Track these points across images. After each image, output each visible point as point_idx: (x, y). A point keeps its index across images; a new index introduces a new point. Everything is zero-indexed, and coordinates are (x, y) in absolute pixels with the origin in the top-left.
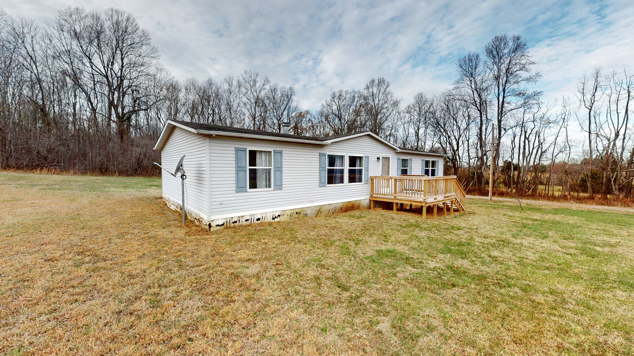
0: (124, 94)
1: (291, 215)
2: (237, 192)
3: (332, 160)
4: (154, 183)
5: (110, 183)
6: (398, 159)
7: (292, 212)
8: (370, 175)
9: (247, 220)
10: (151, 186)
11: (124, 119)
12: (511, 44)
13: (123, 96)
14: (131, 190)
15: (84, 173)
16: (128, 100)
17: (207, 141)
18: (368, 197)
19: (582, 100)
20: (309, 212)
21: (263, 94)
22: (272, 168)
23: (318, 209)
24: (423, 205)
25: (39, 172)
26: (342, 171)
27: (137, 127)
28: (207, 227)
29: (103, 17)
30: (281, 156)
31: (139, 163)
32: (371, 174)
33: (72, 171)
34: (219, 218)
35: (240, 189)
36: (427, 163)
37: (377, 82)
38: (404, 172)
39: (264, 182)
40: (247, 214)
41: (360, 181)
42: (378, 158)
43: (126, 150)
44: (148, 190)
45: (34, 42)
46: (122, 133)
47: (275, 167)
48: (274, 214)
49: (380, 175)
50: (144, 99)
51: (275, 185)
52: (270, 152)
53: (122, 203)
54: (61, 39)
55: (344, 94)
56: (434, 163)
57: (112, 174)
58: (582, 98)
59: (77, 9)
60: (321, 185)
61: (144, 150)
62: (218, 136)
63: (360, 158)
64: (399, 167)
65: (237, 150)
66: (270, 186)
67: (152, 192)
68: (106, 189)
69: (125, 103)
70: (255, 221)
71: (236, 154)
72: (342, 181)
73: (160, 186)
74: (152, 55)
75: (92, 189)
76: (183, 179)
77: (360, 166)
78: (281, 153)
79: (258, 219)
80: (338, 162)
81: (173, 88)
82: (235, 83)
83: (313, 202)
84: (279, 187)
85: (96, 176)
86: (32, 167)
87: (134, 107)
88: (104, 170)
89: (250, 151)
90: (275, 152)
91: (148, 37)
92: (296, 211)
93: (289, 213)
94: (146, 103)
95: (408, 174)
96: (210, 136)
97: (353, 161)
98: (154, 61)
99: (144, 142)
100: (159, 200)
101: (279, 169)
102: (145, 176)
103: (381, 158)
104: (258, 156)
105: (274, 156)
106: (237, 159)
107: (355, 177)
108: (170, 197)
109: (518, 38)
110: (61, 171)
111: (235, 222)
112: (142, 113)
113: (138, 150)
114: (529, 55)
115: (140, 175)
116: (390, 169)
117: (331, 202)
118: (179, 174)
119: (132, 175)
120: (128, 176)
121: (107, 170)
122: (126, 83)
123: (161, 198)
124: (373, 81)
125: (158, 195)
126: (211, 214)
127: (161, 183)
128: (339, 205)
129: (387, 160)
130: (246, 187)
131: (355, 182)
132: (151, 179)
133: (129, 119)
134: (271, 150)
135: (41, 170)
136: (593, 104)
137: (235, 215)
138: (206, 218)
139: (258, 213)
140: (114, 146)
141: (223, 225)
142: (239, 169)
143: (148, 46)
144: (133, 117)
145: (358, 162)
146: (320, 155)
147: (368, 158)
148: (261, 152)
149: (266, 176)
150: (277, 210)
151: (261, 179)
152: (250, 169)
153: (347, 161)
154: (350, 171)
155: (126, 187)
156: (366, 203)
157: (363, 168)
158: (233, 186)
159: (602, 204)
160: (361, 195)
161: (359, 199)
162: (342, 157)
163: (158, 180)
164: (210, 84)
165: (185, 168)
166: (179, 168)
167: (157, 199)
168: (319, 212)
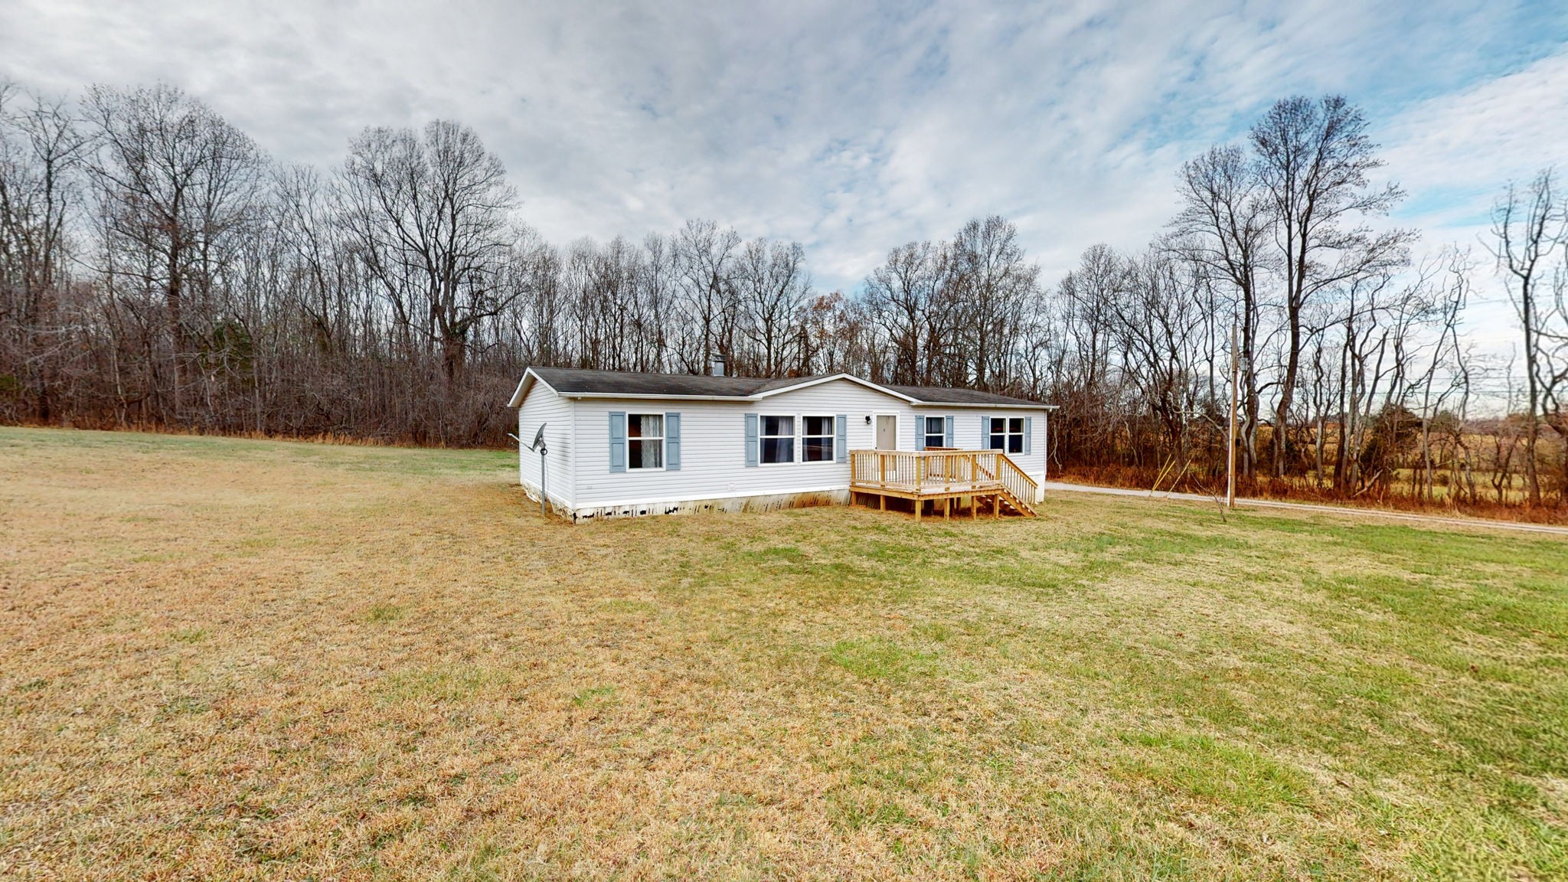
0: (456, 282)
1: (697, 510)
2: (611, 472)
3: (771, 424)
4: (508, 461)
5: (437, 460)
6: (919, 418)
7: (698, 504)
8: (849, 448)
9: (625, 512)
10: (503, 466)
11: (455, 334)
12: (1320, 113)
13: (454, 289)
14: (472, 472)
15: (390, 442)
16: (462, 296)
17: (572, 404)
18: (847, 487)
19: (1504, 253)
20: (727, 506)
21: (729, 264)
22: (664, 438)
23: (744, 502)
24: (915, 498)
25: (320, 440)
26: (791, 442)
27: (479, 348)
28: (572, 519)
29: (422, 138)
30: (679, 420)
31: (481, 421)
32: (851, 446)
33: (371, 439)
34: (587, 507)
35: (616, 468)
36: (997, 425)
37: (982, 227)
38: (934, 442)
39: (653, 460)
40: (626, 503)
41: (830, 458)
42: (868, 419)
43: (458, 398)
44: (498, 472)
45: (314, 206)
46: (452, 361)
47: (668, 437)
48: (668, 506)
49: (873, 448)
50: (490, 294)
51: (668, 464)
52: (661, 416)
53: (463, 489)
54: (355, 194)
55: (919, 251)
56: (1016, 425)
57: (436, 443)
58: (1504, 248)
59: (379, 131)
60: (750, 463)
61: (490, 397)
62: (584, 400)
63: (830, 419)
64: (920, 432)
65: (612, 415)
66: (661, 466)
67: (505, 476)
68: (436, 471)
69: (457, 302)
70: (639, 514)
71: (611, 420)
72: (790, 459)
73: (516, 467)
74: (506, 203)
75: (416, 470)
76: (543, 454)
77: (831, 431)
78: (678, 416)
79: (643, 512)
80: (783, 426)
81: (547, 263)
82: (666, 250)
83: (733, 490)
84: (675, 466)
85: (409, 447)
86: (308, 431)
87: (472, 308)
88: (420, 438)
89: (630, 416)
90: (668, 415)
91: (500, 169)
92: (705, 503)
93: (692, 505)
94: (494, 300)
95: (944, 447)
96: (574, 399)
97: (814, 424)
98: (510, 214)
99: (490, 382)
100: (516, 488)
101: (675, 440)
102: (491, 447)
103: (874, 419)
104: (643, 421)
105: (667, 420)
106: (612, 428)
107: (816, 451)
108: (530, 482)
109: (1338, 103)
110: (354, 439)
111: (609, 514)
112: (487, 321)
113: (481, 397)
114: (1372, 140)
115: (483, 445)
116: (898, 438)
117: (768, 493)
118: (539, 448)
119: (468, 446)
120: (462, 447)
121: (425, 435)
122: (459, 263)
123: (519, 485)
124: (975, 226)
125: (513, 481)
126: (577, 500)
127: (518, 459)
128: (785, 498)
129: (891, 420)
130: (624, 465)
131: (820, 459)
132: (502, 454)
133: (464, 331)
134: (663, 413)
135: (324, 437)
136: (1533, 262)
137: (609, 504)
138: (570, 506)
139: (642, 503)
140: (439, 392)
141: (592, 516)
142: (615, 440)
143: (500, 187)
144: (471, 330)
145: (825, 426)
146: (747, 416)
147: (844, 417)
148: (647, 416)
149: (655, 450)
150: (672, 501)
151: (647, 455)
152: (630, 441)
153: (799, 427)
154: (809, 442)
155: (463, 468)
156: (843, 496)
157: (834, 436)
158: (606, 464)
159: (1534, 520)
160: (832, 483)
161: (827, 488)
162: (791, 419)
163: (514, 456)
164: (618, 249)
165: (546, 439)
166: (538, 441)
167: (512, 486)
168: (747, 507)
